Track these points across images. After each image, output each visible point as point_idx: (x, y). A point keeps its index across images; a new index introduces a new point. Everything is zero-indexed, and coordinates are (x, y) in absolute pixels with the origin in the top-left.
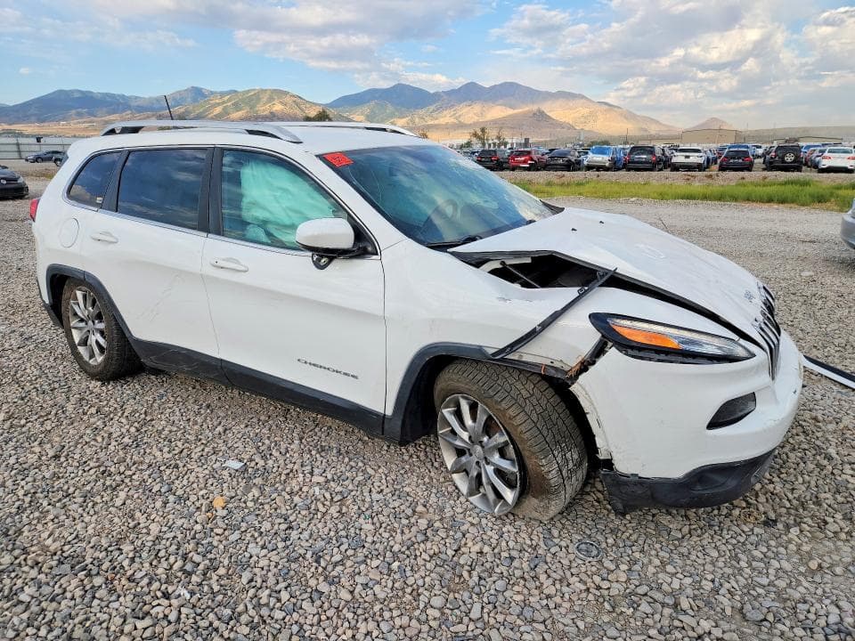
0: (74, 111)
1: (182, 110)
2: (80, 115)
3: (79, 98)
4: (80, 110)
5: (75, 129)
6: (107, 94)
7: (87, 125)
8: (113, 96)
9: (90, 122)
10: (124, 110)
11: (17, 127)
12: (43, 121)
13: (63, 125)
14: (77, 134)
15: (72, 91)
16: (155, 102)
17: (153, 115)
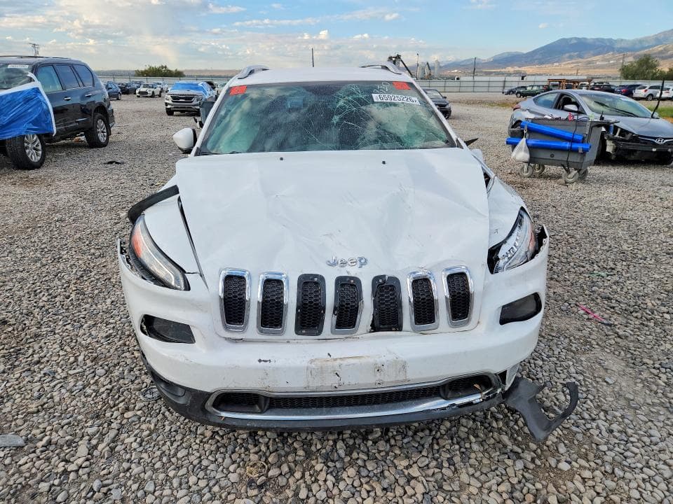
0: (567, 55)
1: (661, 49)
2: (571, 57)
3: (575, 44)
4: (572, 54)
5: (564, 69)
6: (597, 39)
7: (573, 65)
8: (602, 40)
9: (577, 63)
10: (608, 52)
11: (523, 69)
12: (542, 63)
13: (556, 66)
14: (563, 73)
15: (571, 39)
16: (637, 42)
17: (632, 55)
